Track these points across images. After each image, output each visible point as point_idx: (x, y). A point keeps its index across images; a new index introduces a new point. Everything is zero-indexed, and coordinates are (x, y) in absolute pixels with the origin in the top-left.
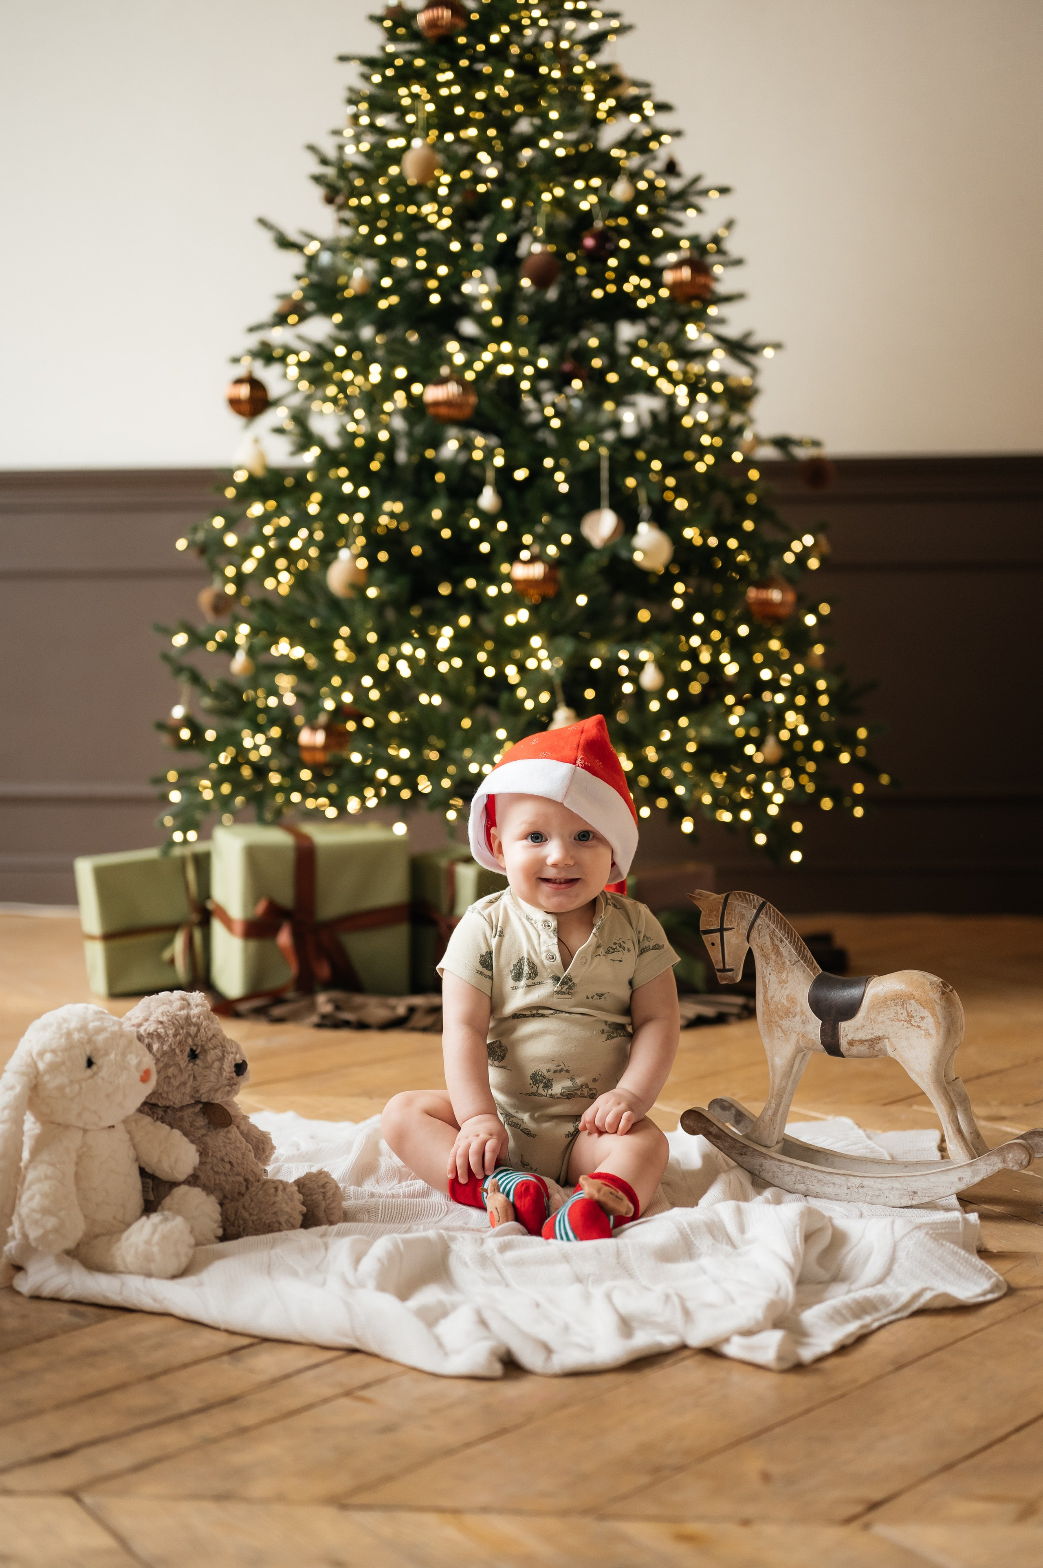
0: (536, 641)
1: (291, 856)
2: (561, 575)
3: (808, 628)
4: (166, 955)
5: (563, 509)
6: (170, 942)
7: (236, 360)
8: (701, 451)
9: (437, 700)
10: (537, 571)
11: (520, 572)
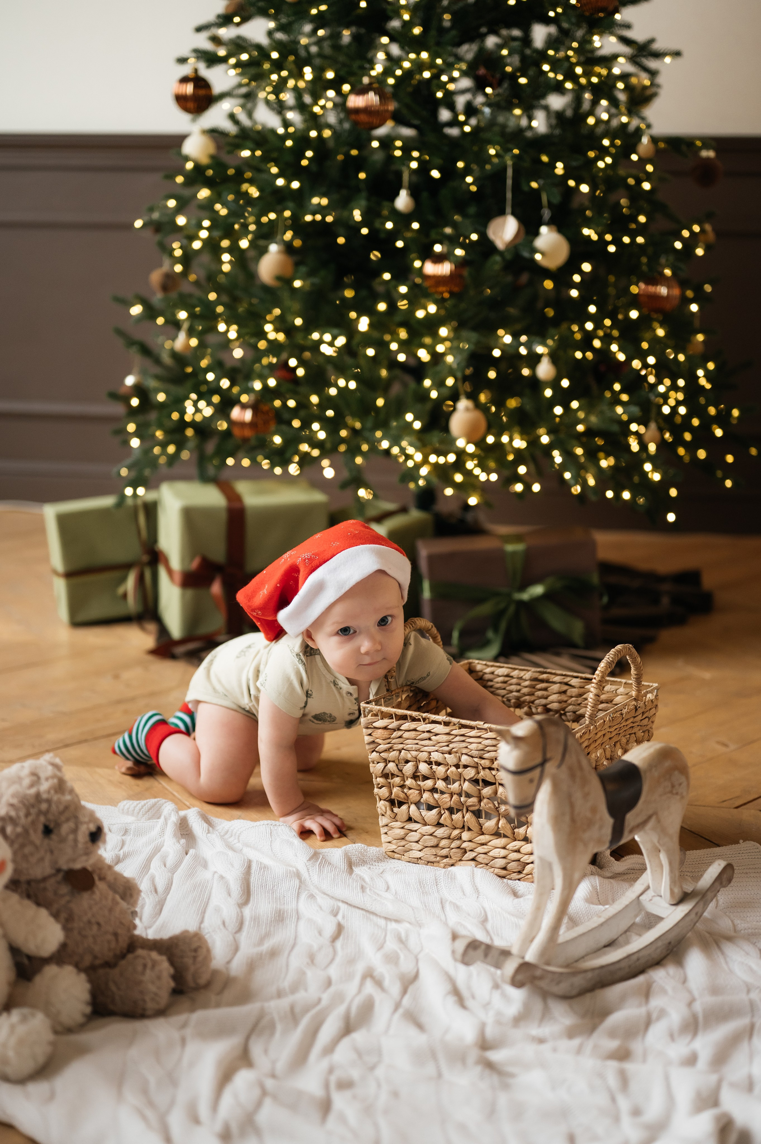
0: (443, 332)
1: (223, 517)
2: (466, 272)
3: (693, 313)
4: (121, 590)
5: (472, 210)
6: (123, 579)
7: (183, 61)
8: (603, 152)
9: (353, 385)
10: (445, 269)
11: (430, 269)
